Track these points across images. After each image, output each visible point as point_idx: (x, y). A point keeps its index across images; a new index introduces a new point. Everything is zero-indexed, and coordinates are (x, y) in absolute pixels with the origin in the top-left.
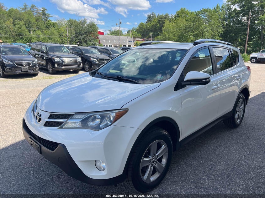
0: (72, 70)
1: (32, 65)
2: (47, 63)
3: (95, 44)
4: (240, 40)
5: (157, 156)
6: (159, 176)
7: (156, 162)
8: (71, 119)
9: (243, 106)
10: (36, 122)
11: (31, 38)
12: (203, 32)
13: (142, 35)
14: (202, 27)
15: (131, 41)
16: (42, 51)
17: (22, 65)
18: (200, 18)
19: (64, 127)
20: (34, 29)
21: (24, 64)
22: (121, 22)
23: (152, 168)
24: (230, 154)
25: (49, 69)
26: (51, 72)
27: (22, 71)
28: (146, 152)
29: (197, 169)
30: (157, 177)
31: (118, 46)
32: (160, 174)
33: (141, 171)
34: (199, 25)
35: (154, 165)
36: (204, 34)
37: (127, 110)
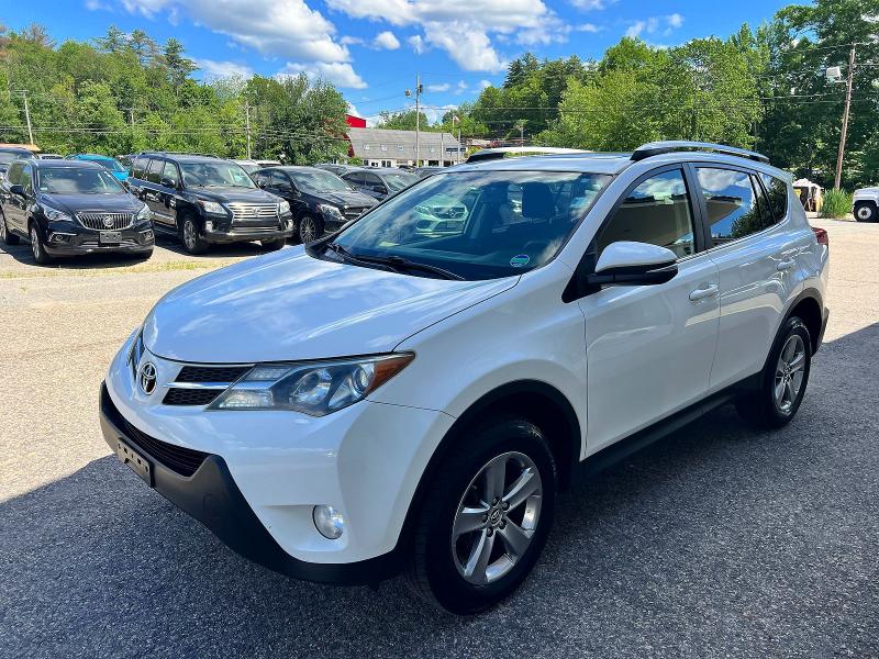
0: (258, 243)
1: (131, 224)
2: (180, 219)
3: (337, 157)
4: (820, 145)
5: (508, 502)
6: (513, 565)
7: (503, 520)
8: (244, 381)
9: (801, 356)
10: (141, 393)
11: (132, 137)
12: (694, 117)
13: (493, 127)
14: (691, 103)
15: (456, 149)
16: (165, 180)
17: (100, 224)
18: (683, 70)
19: (221, 406)
20: (140, 110)
21: (108, 221)
22: (421, 86)
23: (492, 539)
24: (748, 509)
25: (188, 238)
26: (191, 246)
27: (100, 245)
28: (471, 488)
29: (636, 552)
30: (507, 568)
31: (410, 163)
32: (515, 559)
33: (454, 546)
34: (682, 96)
35: (499, 529)
36: (699, 123)
37: (410, 357)
